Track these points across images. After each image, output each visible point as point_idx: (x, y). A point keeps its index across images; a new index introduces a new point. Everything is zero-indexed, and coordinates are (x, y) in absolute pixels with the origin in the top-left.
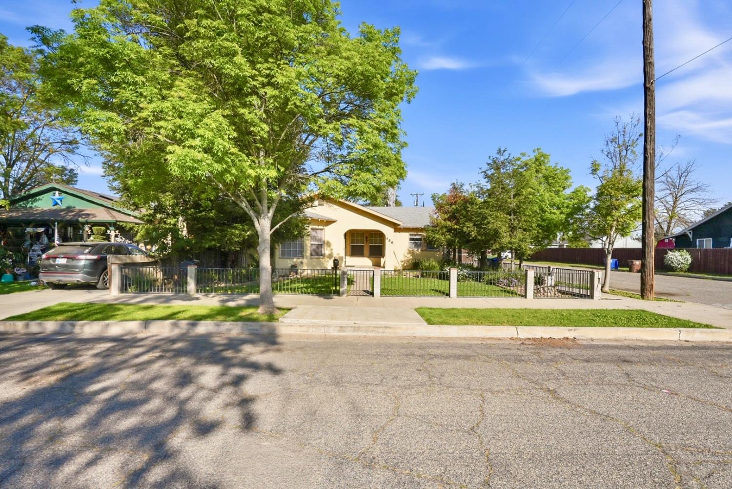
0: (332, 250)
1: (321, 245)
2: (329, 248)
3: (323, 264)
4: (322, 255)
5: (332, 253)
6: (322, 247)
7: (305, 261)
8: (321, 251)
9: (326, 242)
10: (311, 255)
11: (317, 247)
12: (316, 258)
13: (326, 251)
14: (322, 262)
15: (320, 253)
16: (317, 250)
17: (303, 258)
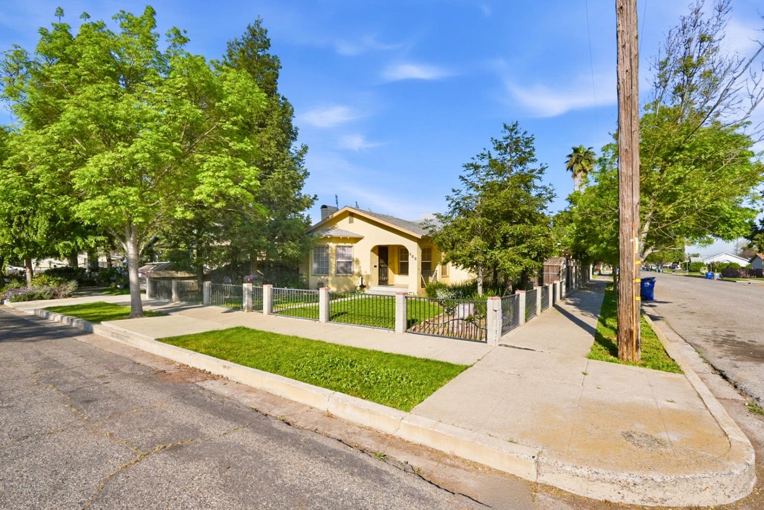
0: (360, 267)
1: (351, 262)
2: (358, 267)
3: (352, 282)
4: (351, 273)
5: (360, 271)
6: (351, 265)
7: (330, 278)
8: (351, 269)
9: (355, 260)
10: (338, 272)
11: (346, 266)
12: (343, 276)
13: (355, 269)
14: (350, 280)
15: (349, 271)
16: (345, 268)
17: (328, 276)
